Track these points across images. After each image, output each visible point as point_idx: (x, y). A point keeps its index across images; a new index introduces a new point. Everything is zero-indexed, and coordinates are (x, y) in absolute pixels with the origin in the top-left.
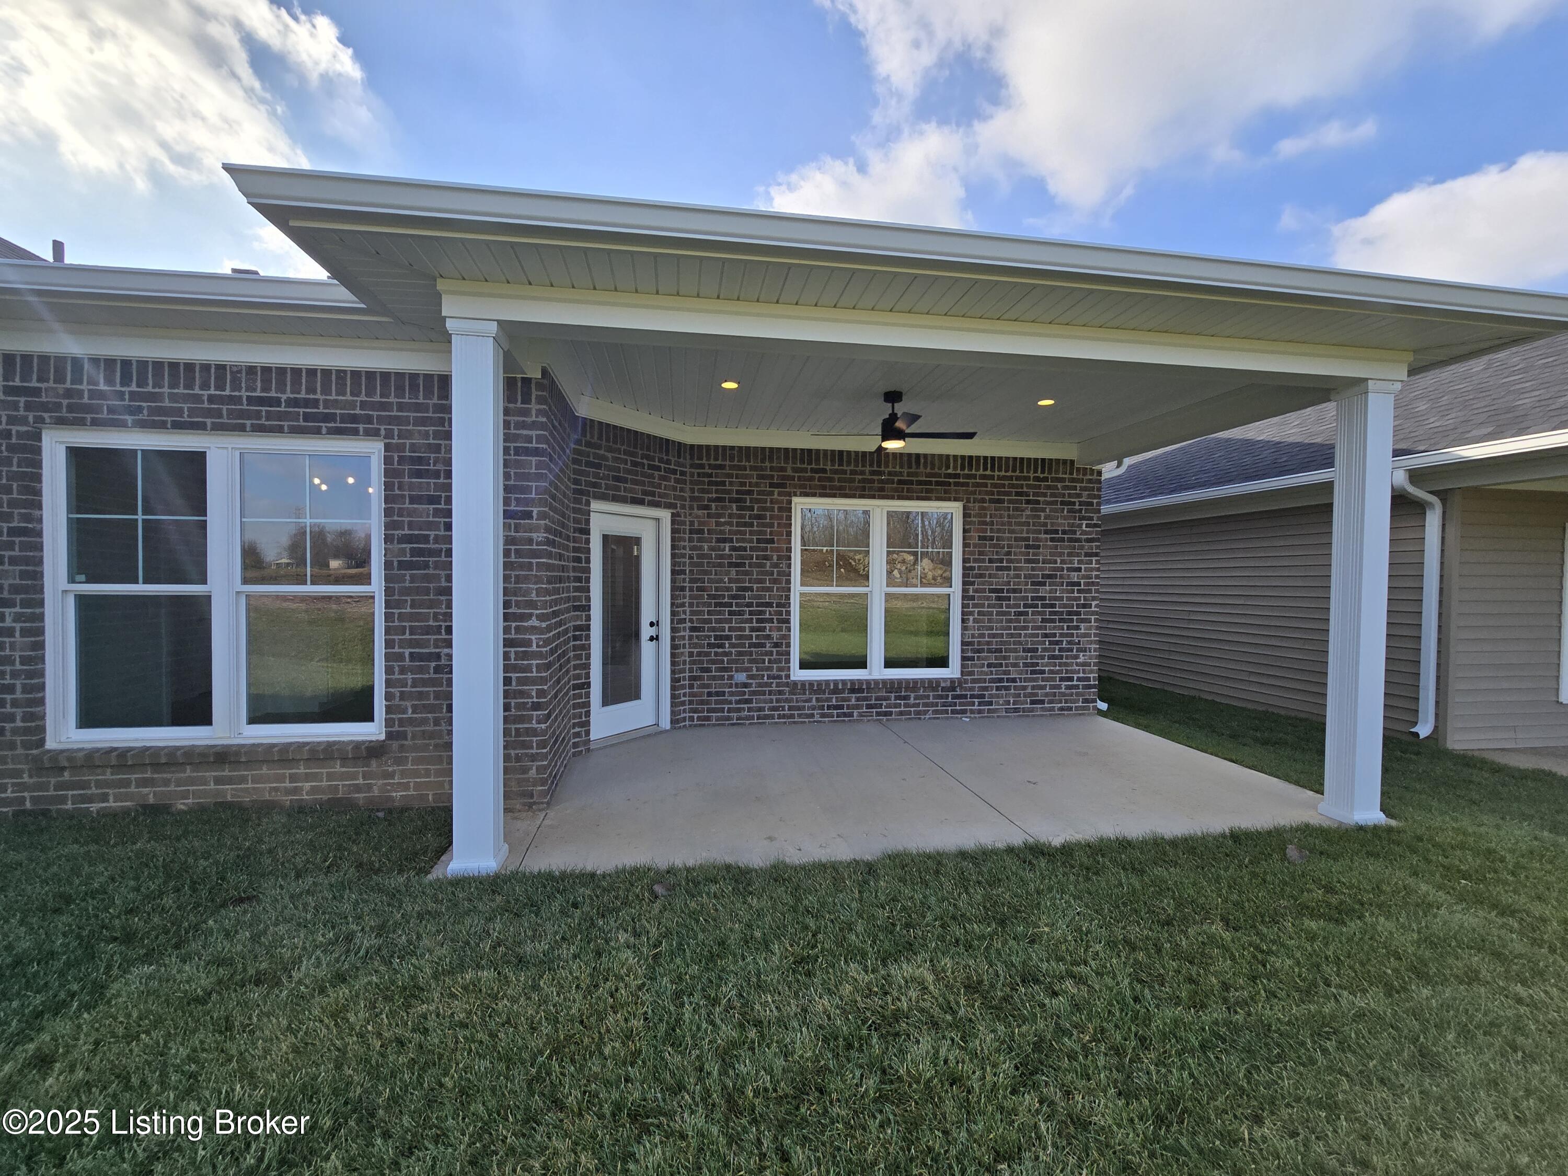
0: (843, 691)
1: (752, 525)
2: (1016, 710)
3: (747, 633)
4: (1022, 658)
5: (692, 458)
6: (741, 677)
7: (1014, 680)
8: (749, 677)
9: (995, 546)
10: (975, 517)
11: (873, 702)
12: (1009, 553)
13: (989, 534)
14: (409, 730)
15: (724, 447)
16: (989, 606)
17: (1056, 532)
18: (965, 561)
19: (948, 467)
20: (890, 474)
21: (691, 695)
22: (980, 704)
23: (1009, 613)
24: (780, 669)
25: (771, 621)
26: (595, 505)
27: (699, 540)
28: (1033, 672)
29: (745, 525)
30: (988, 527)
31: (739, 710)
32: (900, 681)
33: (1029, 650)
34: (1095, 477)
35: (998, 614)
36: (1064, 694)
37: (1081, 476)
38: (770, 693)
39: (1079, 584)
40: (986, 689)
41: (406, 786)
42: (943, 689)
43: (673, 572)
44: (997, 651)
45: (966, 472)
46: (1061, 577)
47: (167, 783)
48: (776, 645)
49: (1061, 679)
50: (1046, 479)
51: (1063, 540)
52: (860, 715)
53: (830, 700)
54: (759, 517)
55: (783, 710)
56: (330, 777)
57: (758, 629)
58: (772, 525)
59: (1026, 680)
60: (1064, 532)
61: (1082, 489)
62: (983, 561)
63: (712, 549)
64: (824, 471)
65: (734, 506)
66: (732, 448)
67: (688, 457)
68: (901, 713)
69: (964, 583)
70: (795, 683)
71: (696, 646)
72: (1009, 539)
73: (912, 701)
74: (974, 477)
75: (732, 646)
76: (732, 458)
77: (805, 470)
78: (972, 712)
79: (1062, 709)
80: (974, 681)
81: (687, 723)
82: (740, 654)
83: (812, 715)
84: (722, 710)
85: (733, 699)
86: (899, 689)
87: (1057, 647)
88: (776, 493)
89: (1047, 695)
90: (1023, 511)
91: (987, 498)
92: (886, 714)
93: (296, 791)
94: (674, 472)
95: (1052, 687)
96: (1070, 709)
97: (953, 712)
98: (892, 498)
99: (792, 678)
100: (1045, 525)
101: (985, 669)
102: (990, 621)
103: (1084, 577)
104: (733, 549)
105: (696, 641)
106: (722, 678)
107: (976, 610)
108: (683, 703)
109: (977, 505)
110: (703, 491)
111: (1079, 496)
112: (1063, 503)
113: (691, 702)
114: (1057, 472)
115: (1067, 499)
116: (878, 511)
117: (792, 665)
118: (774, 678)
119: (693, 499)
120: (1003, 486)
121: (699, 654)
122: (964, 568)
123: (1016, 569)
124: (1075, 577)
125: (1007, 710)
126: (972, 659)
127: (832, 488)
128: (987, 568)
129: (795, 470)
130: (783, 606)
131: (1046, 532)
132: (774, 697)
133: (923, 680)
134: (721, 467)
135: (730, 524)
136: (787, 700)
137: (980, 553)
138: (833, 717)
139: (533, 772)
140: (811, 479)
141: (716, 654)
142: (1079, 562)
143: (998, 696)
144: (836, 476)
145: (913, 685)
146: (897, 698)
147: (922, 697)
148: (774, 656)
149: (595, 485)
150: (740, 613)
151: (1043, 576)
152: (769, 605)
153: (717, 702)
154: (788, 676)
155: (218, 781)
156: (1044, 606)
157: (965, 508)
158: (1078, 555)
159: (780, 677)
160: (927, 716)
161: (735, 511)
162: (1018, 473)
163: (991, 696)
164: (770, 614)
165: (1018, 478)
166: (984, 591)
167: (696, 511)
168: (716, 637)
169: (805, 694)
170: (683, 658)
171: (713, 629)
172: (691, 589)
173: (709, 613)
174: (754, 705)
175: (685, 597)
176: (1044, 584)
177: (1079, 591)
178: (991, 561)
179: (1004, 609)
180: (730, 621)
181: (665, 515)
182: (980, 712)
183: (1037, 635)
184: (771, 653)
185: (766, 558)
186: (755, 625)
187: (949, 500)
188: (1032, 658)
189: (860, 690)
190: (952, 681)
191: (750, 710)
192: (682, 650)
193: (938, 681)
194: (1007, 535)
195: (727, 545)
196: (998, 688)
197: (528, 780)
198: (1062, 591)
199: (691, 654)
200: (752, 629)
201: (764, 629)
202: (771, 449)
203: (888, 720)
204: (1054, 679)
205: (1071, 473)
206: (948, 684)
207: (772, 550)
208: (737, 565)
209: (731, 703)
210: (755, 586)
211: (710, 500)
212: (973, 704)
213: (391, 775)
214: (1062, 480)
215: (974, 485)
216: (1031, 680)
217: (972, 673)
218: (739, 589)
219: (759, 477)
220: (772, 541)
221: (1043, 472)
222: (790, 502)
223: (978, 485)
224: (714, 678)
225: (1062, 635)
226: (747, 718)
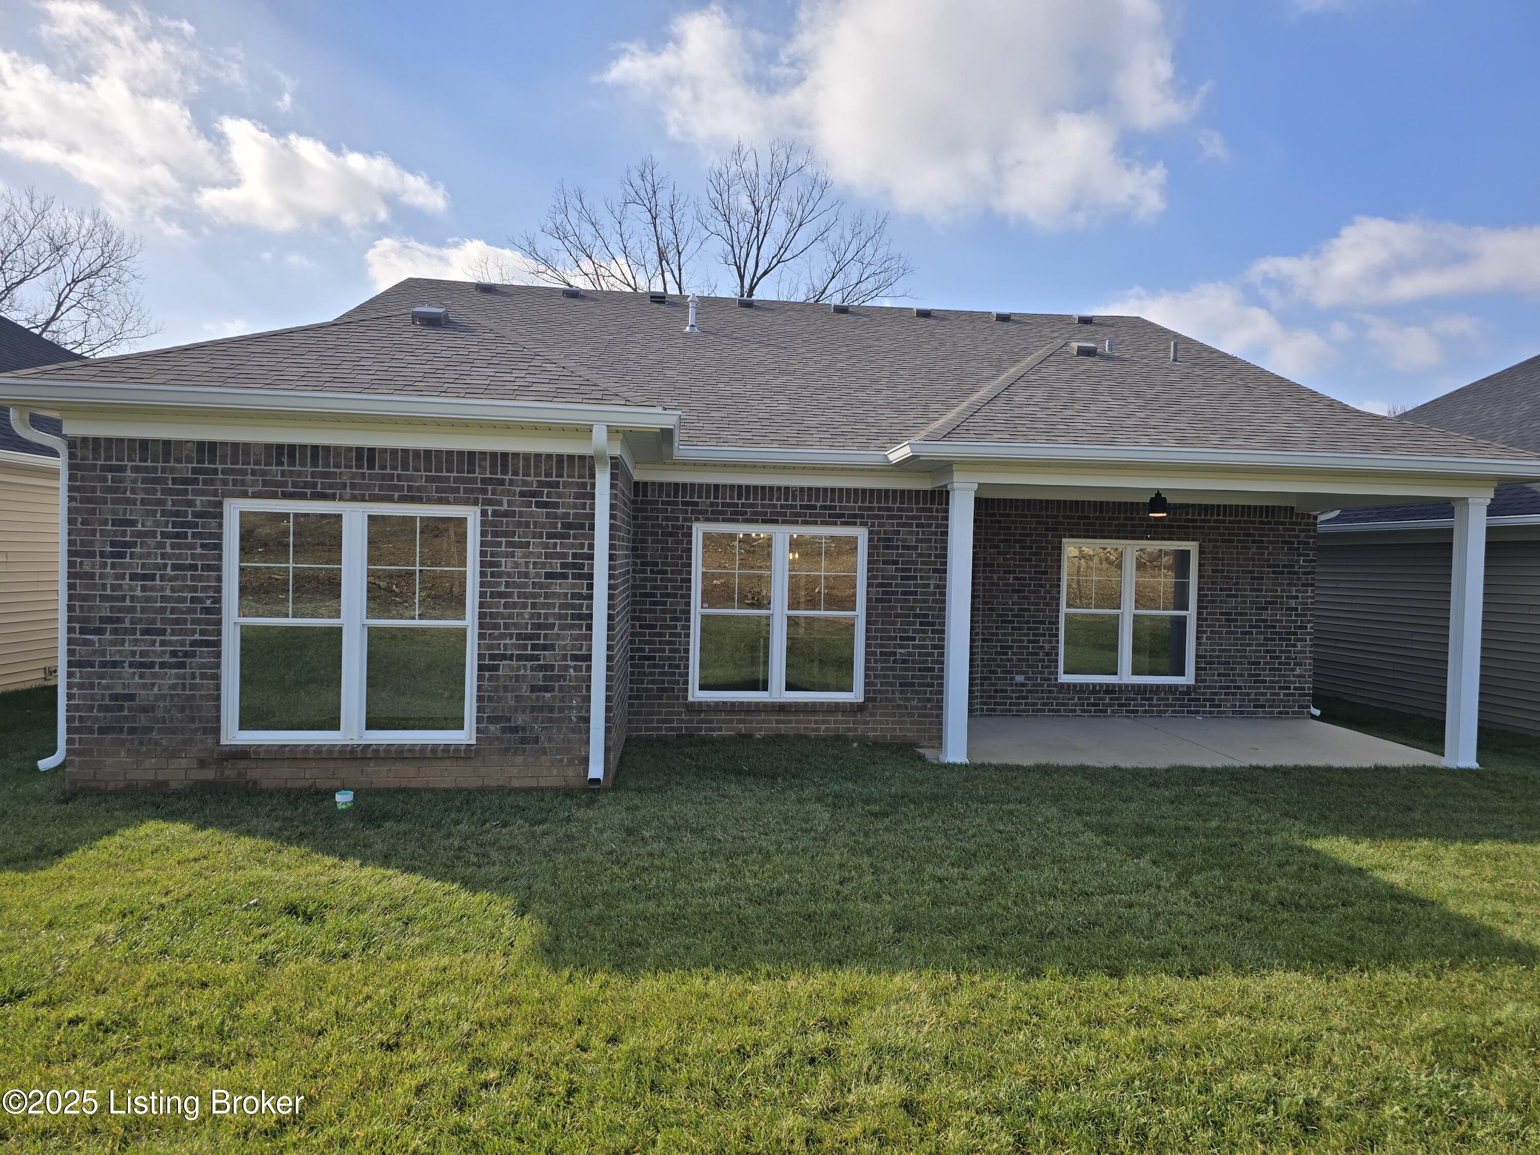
0: (1099, 692)
1: (1031, 560)
2: (1241, 712)
3: (1025, 644)
4: (1247, 669)
5: (987, 509)
6: (1020, 679)
7: (1240, 688)
8: (1027, 679)
9: (1225, 577)
10: (1209, 553)
11: (1123, 702)
12: (1237, 584)
13: (1220, 568)
14: (879, 696)
15: (1011, 500)
16: (1220, 626)
17: (1278, 566)
18: (1200, 589)
19: (1187, 514)
20: (1140, 519)
21: (982, 691)
22: (1211, 706)
23: (1237, 633)
25: (1044, 635)
27: (991, 572)
28: (1256, 682)
29: (1026, 560)
30: (1220, 562)
31: (1019, 704)
32: (1146, 686)
33: (1253, 663)
34: (1311, 520)
35: (1227, 632)
36: (1282, 701)
37: (1300, 521)
38: (1042, 691)
39: (1296, 609)
40: (1216, 694)
41: (875, 730)
42: (1181, 693)
44: (1225, 663)
45: (1203, 517)
46: (1281, 603)
47: (751, 722)
48: (1047, 654)
49: (1280, 688)
50: (1269, 523)
51: (1283, 573)
52: (1113, 711)
53: (1088, 699)
54: (1036, 554)
55: (1052, 705)
56: (836, 722)
57: (1034, 642)
58: (1046, 561)
59: (1250, 688)
60: (1284, 566)
61: (1300, 531)
62: (1215, 589)
63: (1000, 578)
64: (1088, 518)
65: (1018, 545)
66: (1017, 500)
68: (1146, 712)
69: (1199, 607)
70: (1062, 684)
71: (987, 653)
72: (1238, 572)
73: (1155, 702)
74: (1209, 521)
75: (1014, 654)
76: (1017, 509)
77: (1073, 517)
78: (1204, 712)
79: (1280, 713)
80: (1206, 687)
81: (979, 713)
82: (1019, 660)
83: (1075, 711)
84: (1005, 704)
85: (1014, 695)
86: (1145, 692)
87: (1277, 661)
88: (1050, 536)
89: (1267, 700)
90: (1250, 549)
91: (1219, 538)
92: (1133, 712)
93: (817, 729)
95: (1272, 694)
96: (1288, 713)
97: (1188, 712)
98: (1141, 538)
99: (1059, 681)
100: (1268, 560)
101: (1216, 678)
102: (1220, 638)
103: (1301, 604)
104: (1016, 579)
105: (987, 649)
106: (1006, 679)
107: (1208, 629)
108: (977, 697)
109: (1211, 544)
110: (995, 534)
111: (1298, 536)
112: (1283, 542)
113: (982, 697)
114: (1279, 517)
115: (1287, 539)
116: (1129, 548)
117: (1059, 670)
118: (1045, 679)
119: (986, 540)
120: (1233, 528)
121: (989, 660)
122: (1199, 595)
123: (1242, 596)
124: (1293, 603)
125: (1233, 712)
126: (1205, 669)
127: (1093, 531)
128: (1218, 596)
129: (1064, 517)
130: (1053, 623)
131: (1269, 566)
132: (1045, 695)
133: (1164, 686)
134: (1008, 515)
135: (1014, 559)
136: (1055, 698)
137: (1213, 583)
138: (1091, 712)
140: (1078, 524)
141: (1001, 660)
142: (1297, 591)
143: (1226, 700)
144: (1097, 522)
145: (1156, 689)
146: (1142, 699)
147: (1163, 699)
148: (1046, 663)
150: (1020, 629)
151: (1266, 603)
152: (1043, 622)
153: (1001, 698)
154: (1056, 679)
155: (778, 722)
156: (1265, 627)
157: (1200, 546)
158: (1296, 585)
159: (1050, 679)
160: (1167, 715)
161: (1018, 550)
162: (1245, 518)
163: (1220, 700)
164: (1044, 630)
165: (1245, 522)
166: (1216, 614)
167: (988, 549)
168: (1002, 647)
169: (1069, 693)
170: (977, 663)
171: (999, 641)
172: (984, 609)
173: (997, 628)
174: (1030, 701)
175: (980, 616)
176: (1266, 609)
177: (1296, 615)
178: (1221, 590)
179: (1232, 629)
180: (1013, 634)
182: (1210, 713)
183: (1260, 651)
184: (1044, 660)
185: (1041, 586)
186: (1031, 638)
187: (1188, 540)
188: (1255, 669)
189: (1113, 692)
190: (1188, 687)
191: (1026, 704)
192: (977, 656)
193: (1176, 686)
194: (1236, 568)
195: (1012, 576)
196: (1226, 694)
198: (1282, 615)
199: (982, 660)
200: (1029, 642)
201: (1038, 641)
202: (1047, 501)
203: (1135, 717)
204: (1273, 688)
205: (1292, 518)
206: (1185, 689)
207: (1046, 580)
208: (1019, 591)
209: (1011, 698)
210: (1032, 608)
211: (1000, 541)
212: (1205, 706)
213: (867, 723)
214: (1283, 523)
215: (1209, 528)
216: (1253, 688)
217: (1204, 681)
218: (1020, 610)
219: (1037, 523)
220: (1046, 573)
221: (1267, 517)
222: (1060, 542)
223: (1212, 528)
224: (999, 678)
225: (1281, 651)
226: (1024, 711)
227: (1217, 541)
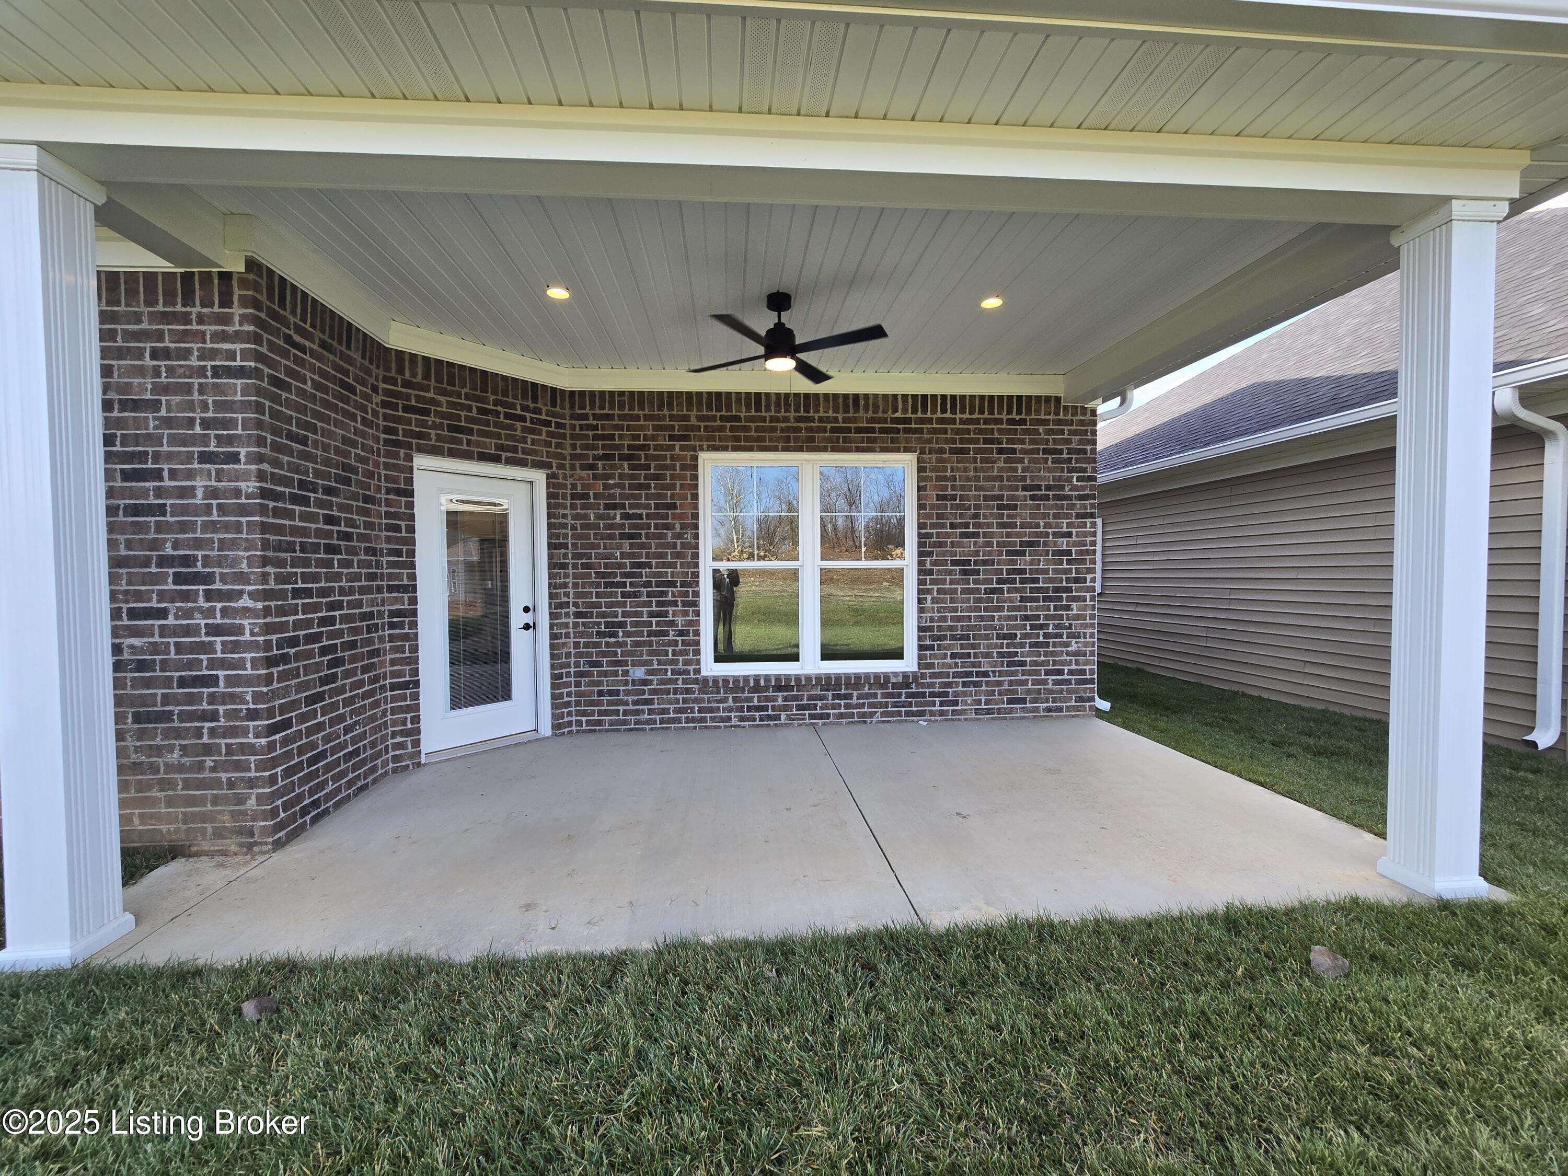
0: (766, 689)
1: (648, 487)
2: (989, 711)
3: (645, 619)
4: (996, 646)
5: (572, 407)
6: (639, 673)
7: (985, 674)
8: (651, 672)
9: (958, 507)
10: (932, 470)
11: (805, 702)
12: (976, 516)
13: (950, 492)
15: (612, 393)
16: (952, 582)
17: (1039, 488)
18: (921, 526)
19: (895, 410)
20: (821, 420)
22: (942, 704)
23: (978, 591)
24: (686, 663)
25: (675, 604)
26: (420, 461)
27: (584, 507)
28: (1009, 664)
29: (640, 487)
30: (949, 484)
31: (637, 712)
32: (838, 677)
33: (1005, 637)
34: (1088, 417)
35: (964, 591)
36: (1051, 691)
37: (1069, 417)
38: (676, 691)
39: (1069, 553)
40: (949, 685)
42: (894, 685)
43: (550, 546)
44: (962, 638)
45: (919, 415)
46: (1045, 544)
48: (681, 633)
49: (1048, 673)
50: (1023, 422)
51: (1047, 498)
52: (789, 718)
53: (749, 699)
54: (656, 477)
55: (692, 712)
57: (659, 614)
58: (672, 487)
59: (1001, 674)
60: (1048, 488)
61: (1071, 433)
62: (943, 526)
63: (599, 517)
64: (737, 419)
65: (626, 464)
66: (622, 394)
67: (567, 405)
68: (841, 716)
69: (921, 554)
70: (706, 680)
71: (582, 635)
72: (977, 498)
73: (854, 700)
74: (930, 421)
75: (627, 634)
76: (621, 406)
77: (714, 418)
78: (932, 713)
79: (1049, 710)
80: (933, 675)
81: (574, 728)
82: (637, 644)
83: (729, 719)
84: (617, 713)
85: (630, 699)
86: (838, 685)
87: (1041, 632)
88: (677, 448)
89: (1029, 692)
90: (995, 462)
91: (947, 447)
92: (821, 717)
94: (547, 424)
95: (1035, 682)
96: (1060, 709)
97: (908, 714)
98: (825, 449)
99: (704, 673)
100: (1024, 479)
101: (948, 660)
102: (953, 600)
103: (1075, 544)
104: (625, 516)
105: (582, 629)
106: (616, 674)
107: (935, 587)
108: (567, 705)
109: (934, 456)
110: (587, 447)
111: (1068, 441)
112: (1045, 451)
113: (578, 703)
114: (1038, 412)
115: (1051, 446)
116: (808, 466)
117: (703, 657)
118: (680, 673)
119: (574, 457)
120: (968, 431)
121: (587, 645)
122: (920, 536)
123: (985, 535)
124: (1063, 544)
125: (977, 712)
126: (931, 648)
127: (747, 439)
128: (948, 535)
129: (700, 418)
130: (689, 585)
131: (1025, 488)
132: (680, 697)
133: (867, 676)
134: (609, 417)
135: (622, 487)
136: (696, 701)
137: (939, 516)
138: (755, 720)
139: (252, 803)
140: (722, 429)
141: (608, 644)
142: (1069, 525)
143: (965, 694)
144: (753, 425)
145: (856, 681)
146: (835, 697)
147: (867, 696)
148: (680, 647)
149: (419, 436)
150: (636, 595)
151: (1022, 544)
152: (672, 584)
153: (610, 703)
154: (698, 671)
156: (1023, 581)
157: (919, 461)
158: (1067, 516)
159: (687, 672)
160: (874, 719)
161: (627, 471)
162: (986, 415)
163: (956, 694)
164: (673, 595)
165: (986, 421)
166: (944, 563)
167: (578, 471)
168: (607, 625)
169: (719, 693)
170: (565, 650)
171: (603, 615)
172: (575, 566)
173: (598, 595)
174: (656, 706)
175: (566, 576)
176: (1023, 554)
177: (1069, 562)
178: (953, 526)
179: (972, 586)
180: (624, 605)
181: (539, 477)
182: (942, 713)
183: (1015, 618)
184: (675, 643)
185: (667, 527)
186: (654, 608)
187: (898, 451)
188: (1008, 646)
189: (788, 688)
190: (905, 676)
191: (651, 712)
192: (563, 640)
193: (886, 676)
194: (974, 493)
195: (618, 512)
196: (965, 684)
197: (244, 813)
198: (1047, 562)
199: (576, 645)
200: (651, 615)
201: (666, 614)
202: (670, 394)
203: (824, 724)
204: (1037, 673)
205: (1057, 414)
206: (900, 679)
207: (674, 517)
208: (630, 536)
209: (626, 703)
210: (654, 561)
211: (595, 458)
212: (934, 704)
214: (1045, 422)
215: (930, 431)
216: (1007, 674)
217: (931, 666)
218: (634, 565)
219: (656, 428)
220: (673, 506)
221: (1019, 412)
222: (695, 458)
223: (935, 431)
224: (605, 674)
225: (1047, 617)
226: (648, 722)
227: (942, 451)
